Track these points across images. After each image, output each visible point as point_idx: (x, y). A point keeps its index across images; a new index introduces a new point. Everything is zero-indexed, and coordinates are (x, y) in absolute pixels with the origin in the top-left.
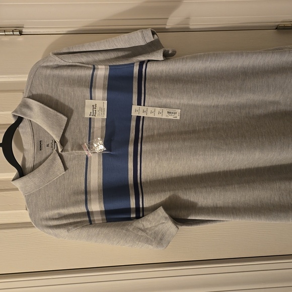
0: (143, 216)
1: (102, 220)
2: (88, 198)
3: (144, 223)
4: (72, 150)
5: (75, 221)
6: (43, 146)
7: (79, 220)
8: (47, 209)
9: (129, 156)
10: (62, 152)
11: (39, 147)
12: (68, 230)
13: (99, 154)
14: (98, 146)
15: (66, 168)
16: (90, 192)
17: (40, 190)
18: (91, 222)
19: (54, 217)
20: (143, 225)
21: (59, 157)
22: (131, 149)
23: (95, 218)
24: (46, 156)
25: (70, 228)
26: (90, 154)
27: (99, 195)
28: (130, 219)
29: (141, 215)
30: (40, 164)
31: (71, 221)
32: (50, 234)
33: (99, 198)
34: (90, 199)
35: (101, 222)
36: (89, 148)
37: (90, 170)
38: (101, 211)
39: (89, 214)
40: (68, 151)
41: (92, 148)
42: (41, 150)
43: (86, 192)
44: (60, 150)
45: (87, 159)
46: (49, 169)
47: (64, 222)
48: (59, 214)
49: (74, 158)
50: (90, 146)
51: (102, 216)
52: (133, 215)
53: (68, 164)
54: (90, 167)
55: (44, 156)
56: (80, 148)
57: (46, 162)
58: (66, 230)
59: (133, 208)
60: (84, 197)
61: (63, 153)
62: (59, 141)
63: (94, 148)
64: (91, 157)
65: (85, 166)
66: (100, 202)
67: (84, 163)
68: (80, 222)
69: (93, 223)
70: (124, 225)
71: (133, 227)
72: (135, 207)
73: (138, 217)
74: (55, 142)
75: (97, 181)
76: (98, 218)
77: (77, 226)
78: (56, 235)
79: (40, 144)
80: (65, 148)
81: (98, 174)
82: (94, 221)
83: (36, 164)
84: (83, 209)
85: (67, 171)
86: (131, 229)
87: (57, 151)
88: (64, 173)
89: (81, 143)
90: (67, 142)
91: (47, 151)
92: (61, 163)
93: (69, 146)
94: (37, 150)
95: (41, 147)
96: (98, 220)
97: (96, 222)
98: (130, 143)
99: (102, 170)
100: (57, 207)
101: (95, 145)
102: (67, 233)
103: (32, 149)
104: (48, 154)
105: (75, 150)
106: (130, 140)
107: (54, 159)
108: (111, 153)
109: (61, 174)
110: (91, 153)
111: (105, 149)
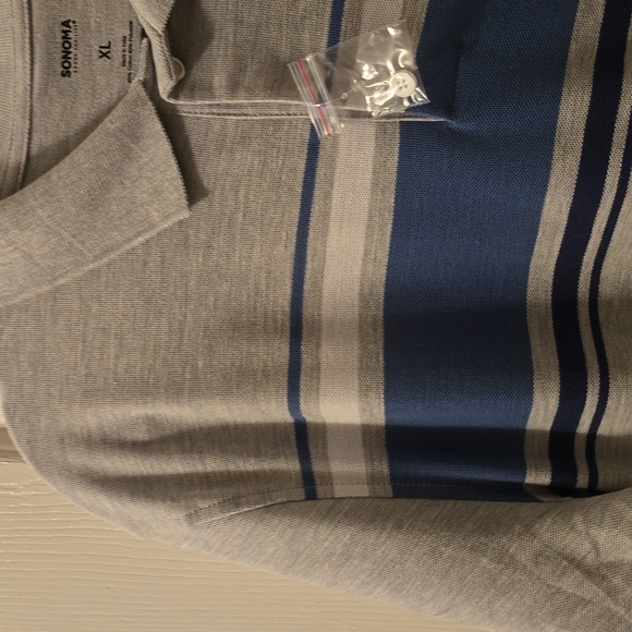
0: (593, 490)
1: (373, 480)
2: (306, 360)
3: (602, 535)
4: (234, 87)
5: (232, 467)
6: (79, 55)
7: (251, 465)
8: (92, 394)
9: (557, 152)
10: (175, 93)
11: (59, 56)
12: (193, 517)
13: (383, 124)
14: (385, 74)
15: (194, 189)
16: (317, 326)
17: (57, 289)
18: (310, 485)
19: (128, 435)
20: (595, 545)
21: (158, 126)
22: (574, 109)
23: (336, 467)
24: (94, 111)
25: (202, 504)
26: (335, 126)
27: (363, 348)
28: (520, 493)
29: (582, 480)
30: (64, 149)
31: (212, 465)
32: (105, 513)
33: (364, 370)
34: (317, 368)
35: (364, 491)
36: (329, 84)
37: (326, 215)
38: (367, 431)
39: (302, 437)
40: (208, 91)
41: (347, 85)
42: (66, 73)
43: (297, 327)
44: (165, 85)
45: (314, 146)
46: (106, 186)
47: (176, 466)
48: (151, 422)
49: (245, 139)
50: (337, 77)
51: (370, 458)
52: (539, 477)
53: (210, 168)
54: (328, 195)
55: (85, 110)
56: (279, 80)
57: (86, 144)
58: (181, 515)
59: (541, 433)
60: (282, 352)
61: (183, 104)
62: (160, 27)
63: (356, 86)
64: (335, 138)
65: (299, 190)
66: (364, 391)
67: (294, 170)
68: (256, 476)
69: (320, 490)
70: (487, 528)
71: (536, 545)
72: (548, 426)
73: (563, 489)
74: (144, 35)
75: (357, 273)
76: (348, 470)
77: (235, 502)
78: (133, 526)
79: (66, 38)
80: (198, 73)
81: (368, 236)
82: (328, 479)
83: (43, 153)
84: (273, 410)
85: (202, 205)
86: (522, 558)
87: (150, 85)
88: (185, 214)
89: (285, 50)
90: (207, 37)
91: (99, 80)
92: (172, 161)
93: (216, 65)
94: (47, 70)
95: (66, 57)
96: (350, 479)
97: (340, 491)
98: (572, 70)
99: (389, 217)
100: (143, 389)
101: (367, 72)
102: (185, 529)
103: (21, 62)
104: (104, 99)
105: (251, 92)
106: (572, 56)
107: (133, 134)
108: (453, 124)
109: (166, 217)
110: (340, 115)
111: (421, 98)
